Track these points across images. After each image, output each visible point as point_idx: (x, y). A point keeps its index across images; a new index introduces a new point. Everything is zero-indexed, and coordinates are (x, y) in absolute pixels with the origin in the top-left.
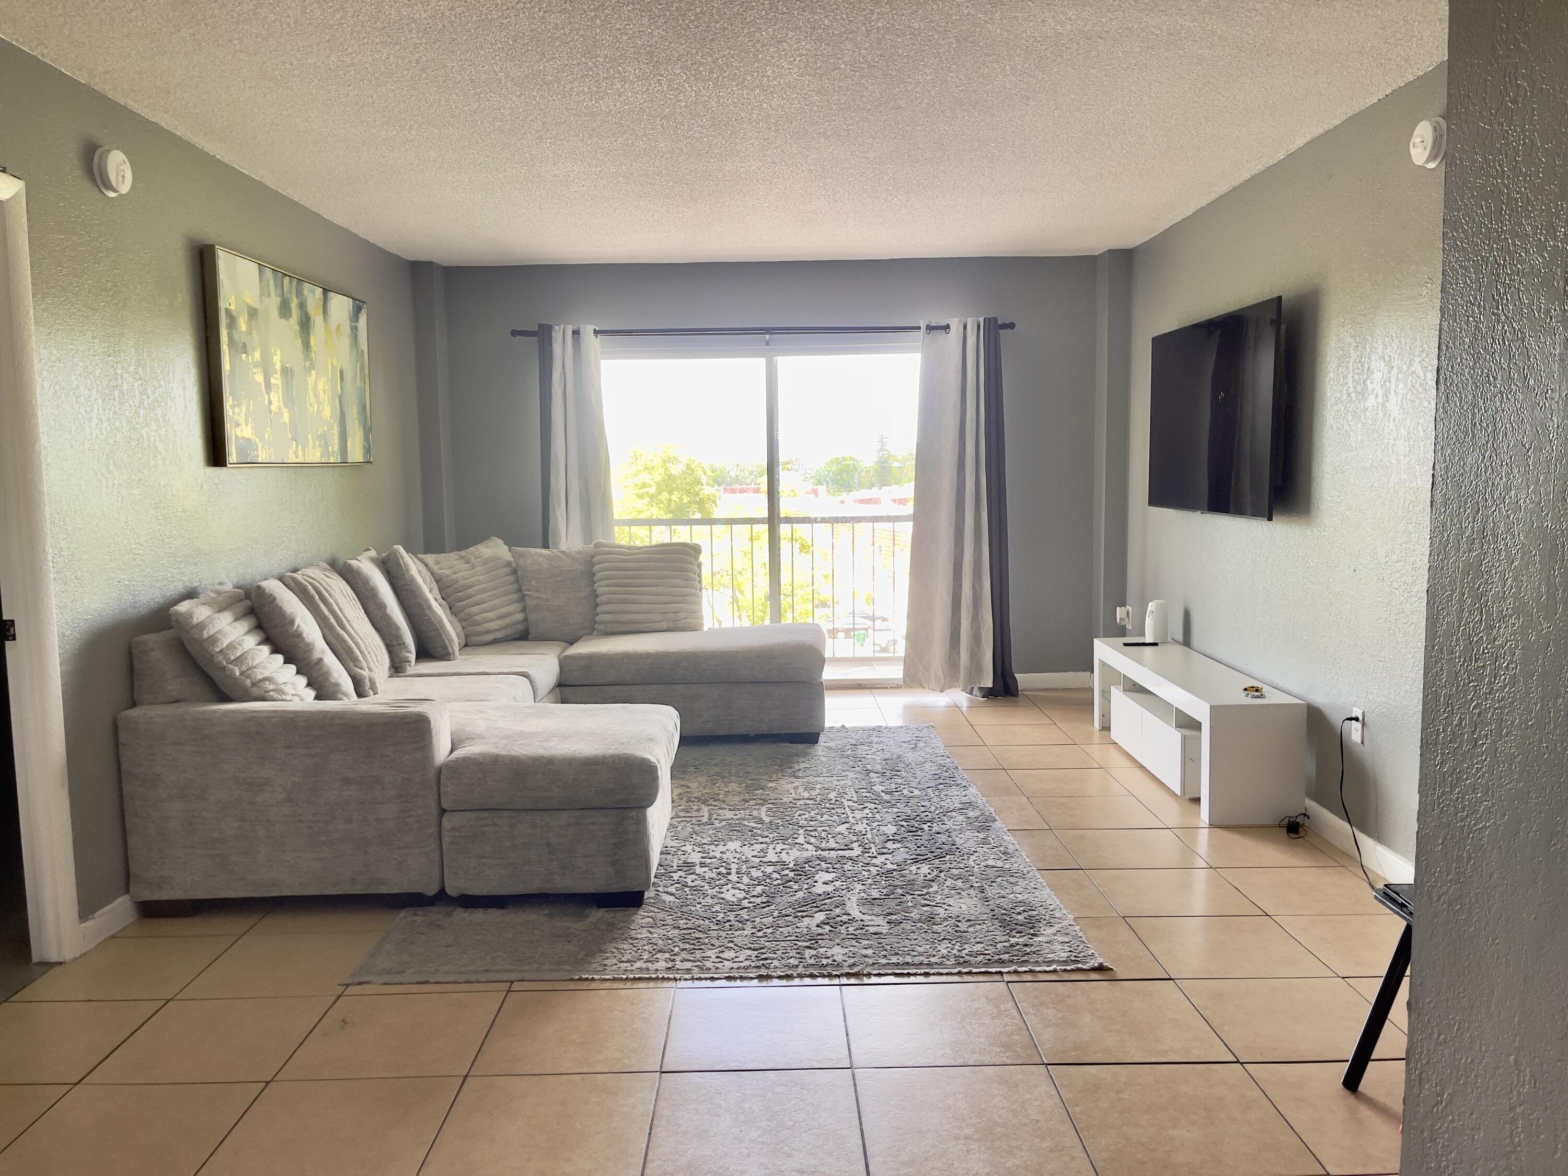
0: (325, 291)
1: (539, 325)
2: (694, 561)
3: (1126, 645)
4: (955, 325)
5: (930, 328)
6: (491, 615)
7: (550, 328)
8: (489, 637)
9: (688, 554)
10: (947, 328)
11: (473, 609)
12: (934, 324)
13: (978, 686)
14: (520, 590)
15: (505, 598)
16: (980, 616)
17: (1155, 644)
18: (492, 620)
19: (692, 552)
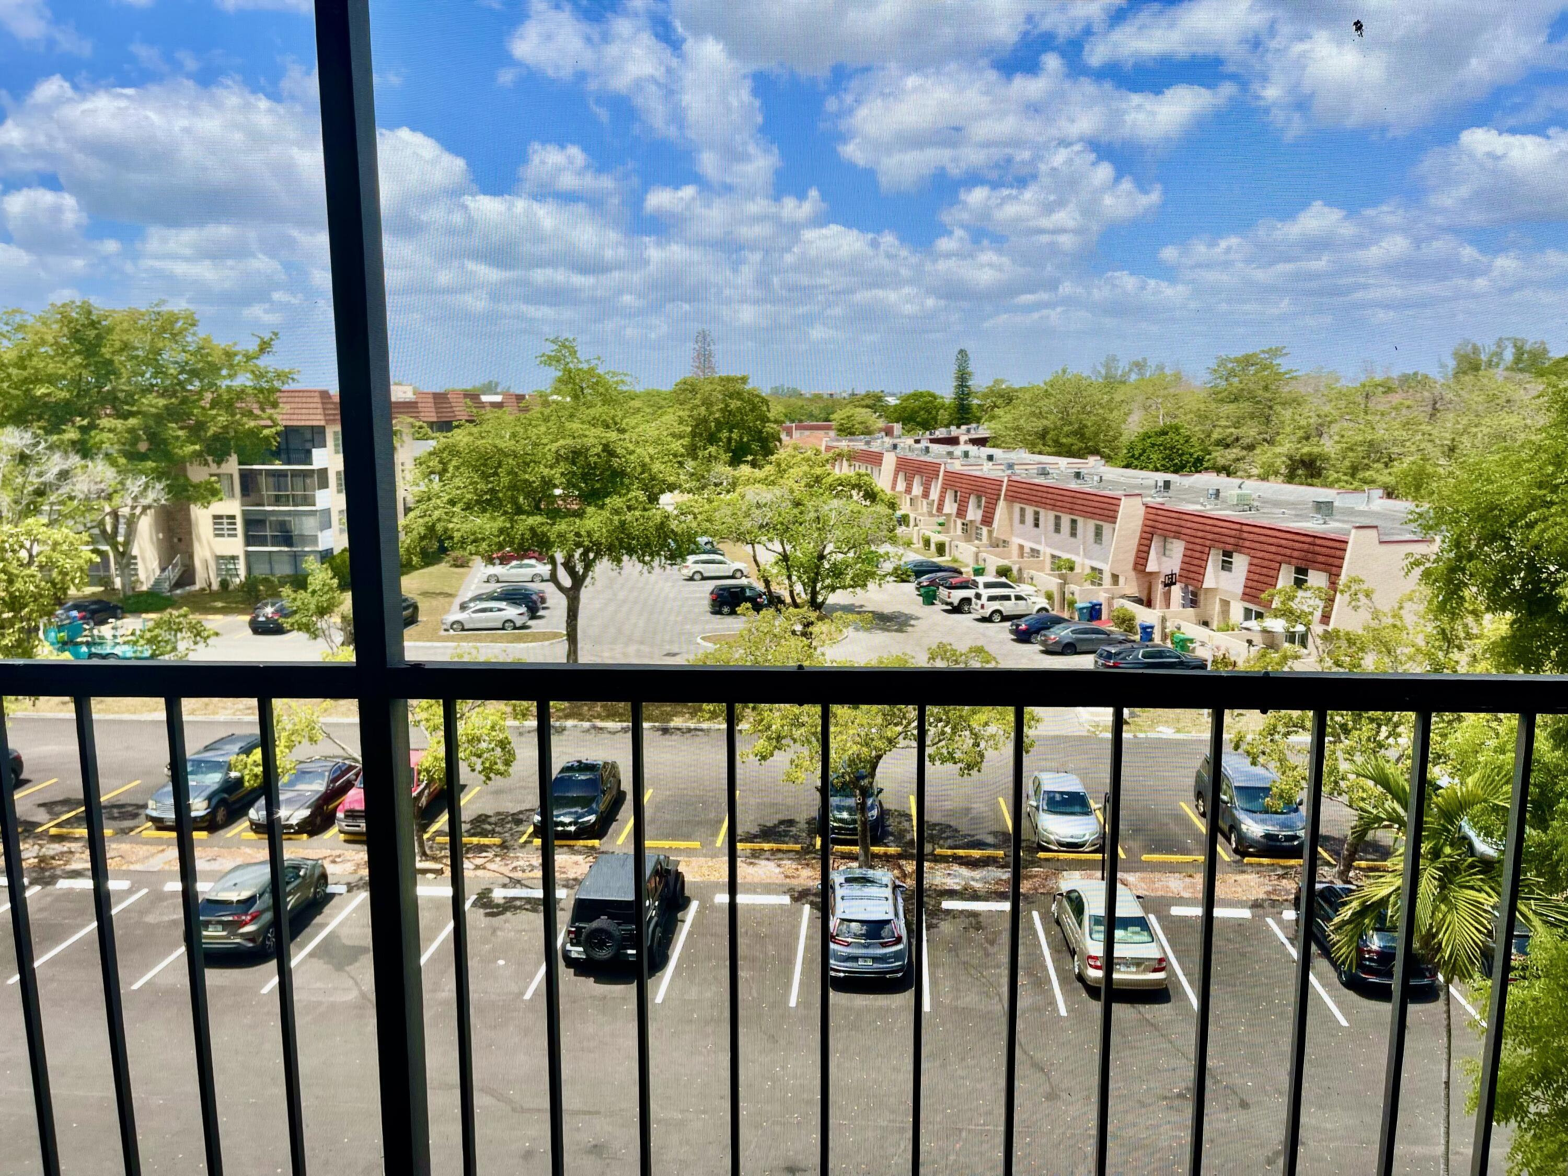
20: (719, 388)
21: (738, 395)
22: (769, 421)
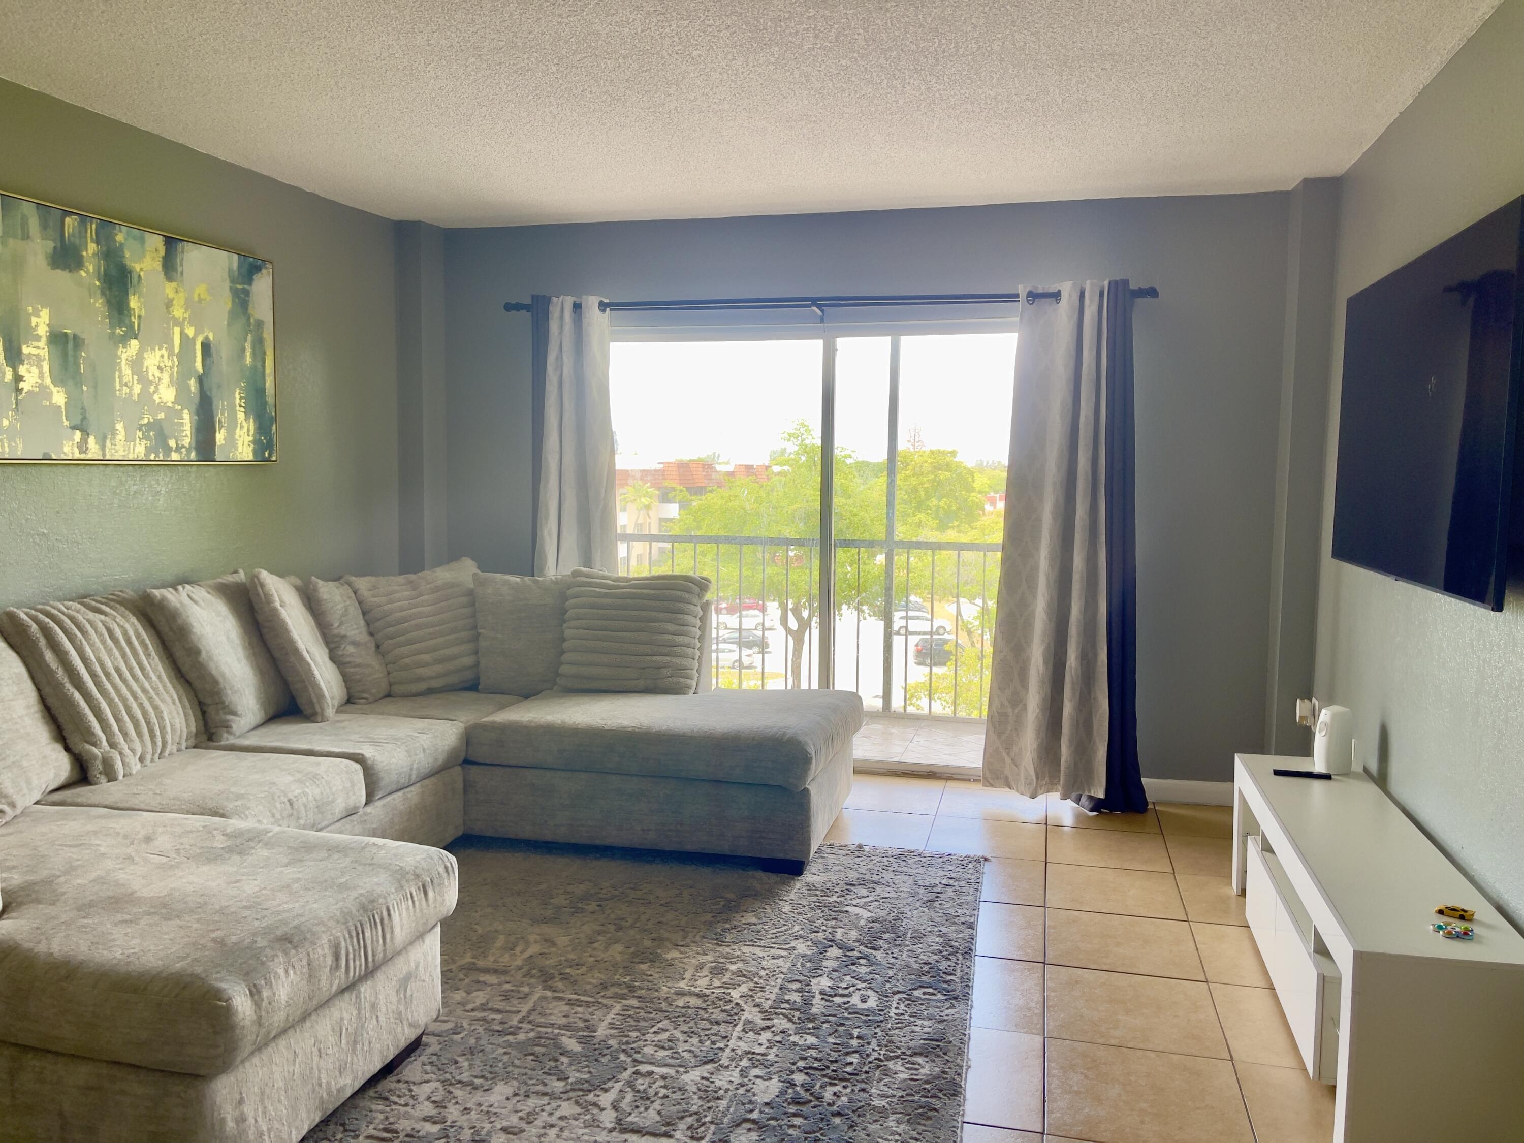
0: (170, 242)
1: (533, 297)
2: (695, 601)
3: (1277, 773)
4: (1067, 289)
5: (1033, 296)
6: (426, 657)
7: (549, 300)
8: (423, 686)
9: (689, 591)
10: (1057, 296)
11: (405, 650)
12: (1040, 291)
13: (1086, 793)
14: (475, 627)
15: (452, 637)
16: (1092, 697)
17: (1326, 777)
18: (427, 665)
19: (696, 588)
20: (929, 460)
21: (948, 467)
22: (973, 490)
